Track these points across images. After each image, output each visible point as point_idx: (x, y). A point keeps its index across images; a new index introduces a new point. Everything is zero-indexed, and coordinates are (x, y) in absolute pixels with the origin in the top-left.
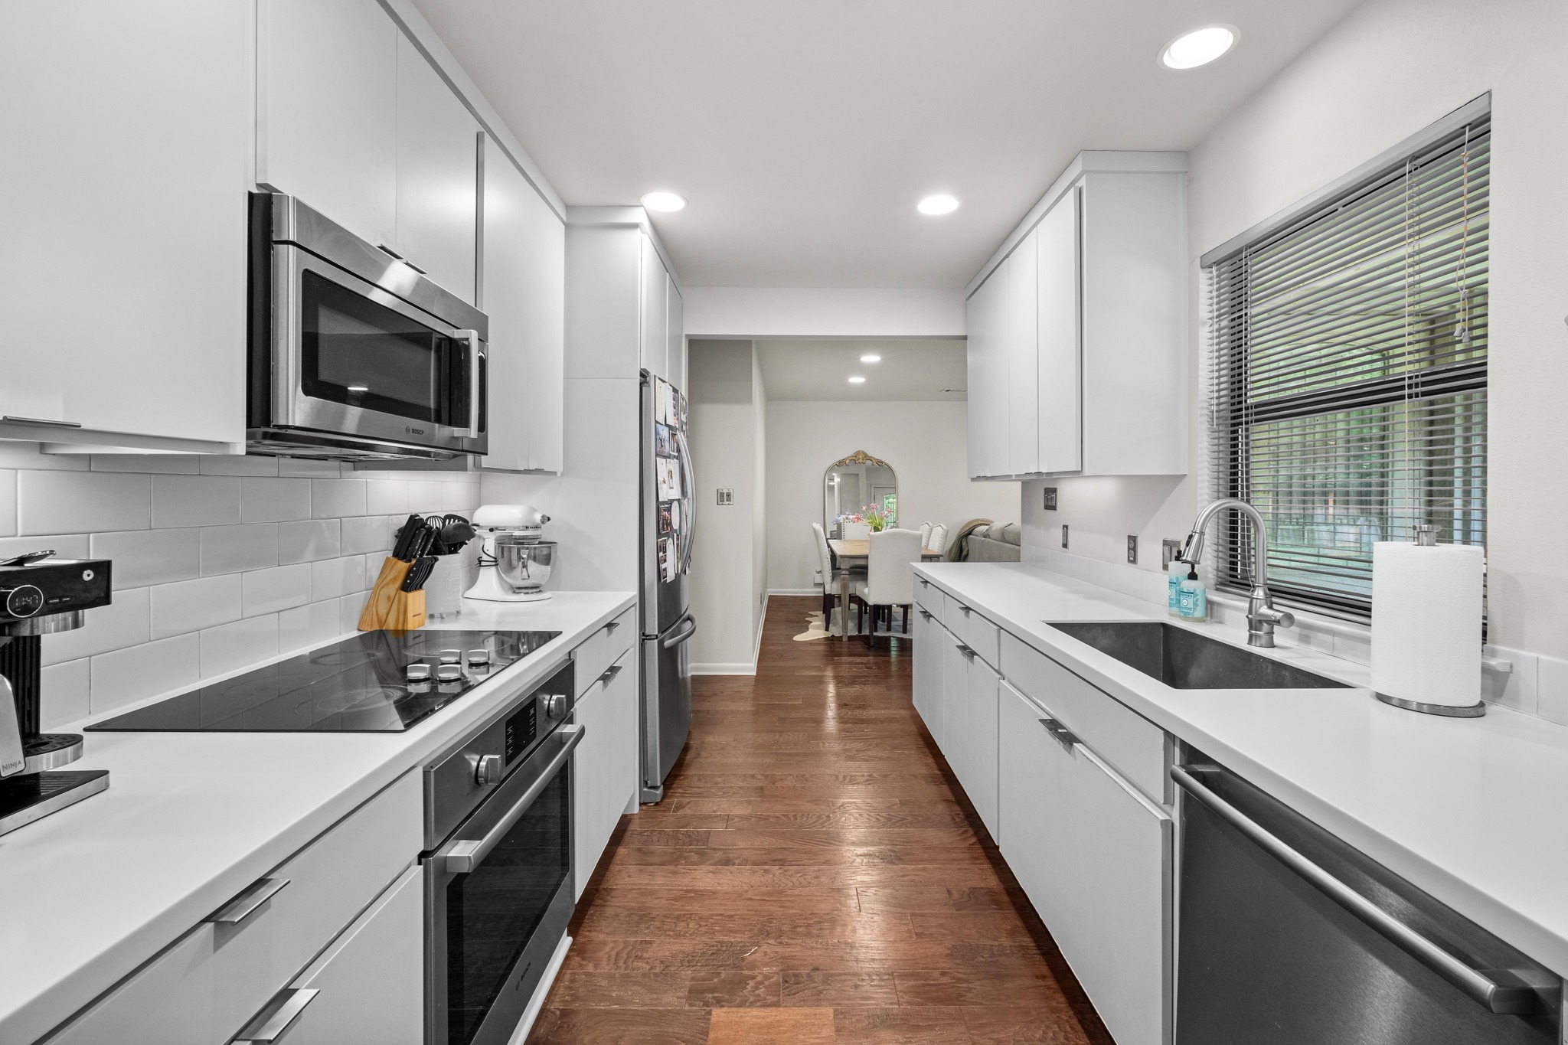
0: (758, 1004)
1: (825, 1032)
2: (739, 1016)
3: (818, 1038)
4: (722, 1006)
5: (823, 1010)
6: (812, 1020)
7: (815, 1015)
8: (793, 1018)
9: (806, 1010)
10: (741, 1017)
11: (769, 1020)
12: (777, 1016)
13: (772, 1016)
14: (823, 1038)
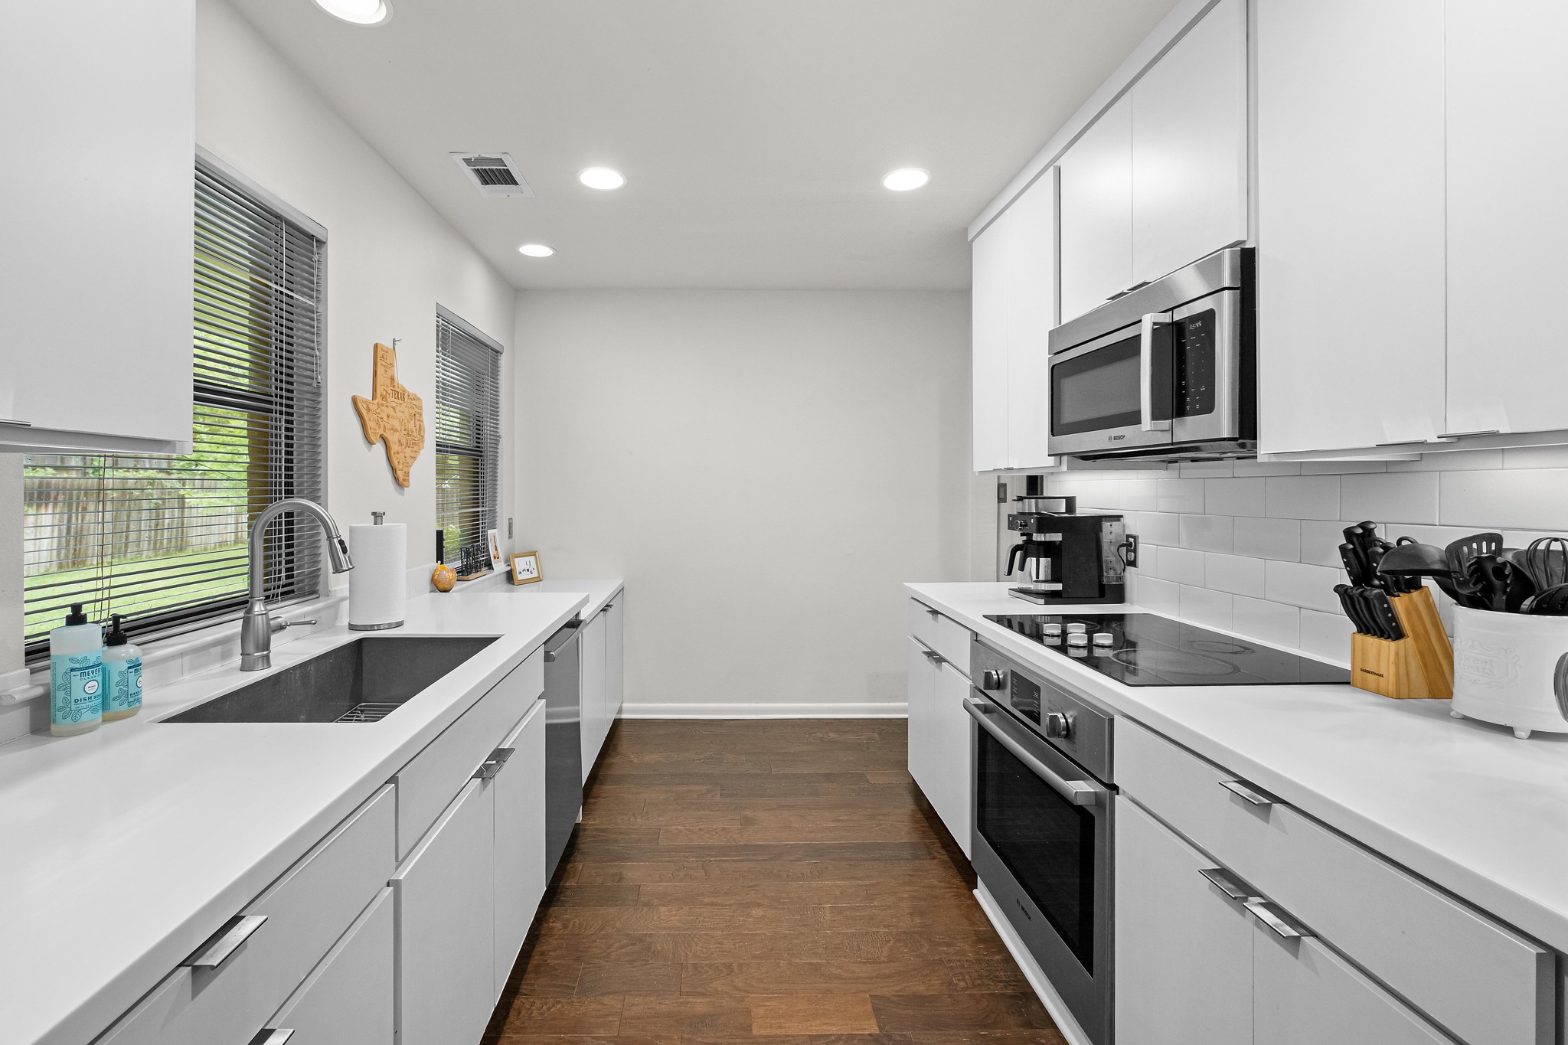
0: (833, 1038)
1: (761, 1011)
2: (849, 1026)
3: (768, 1006)
4: (870, 1035)
5: (763, 1032)
6: (774, 1022)
7: (771, 1027)
8: (794, 1024)
9: (779, 1032)
10: (846, 1025)
11: (818, 1022)
12: (811, 1026)
13: (816, 1026)
14: (762, 1006)
